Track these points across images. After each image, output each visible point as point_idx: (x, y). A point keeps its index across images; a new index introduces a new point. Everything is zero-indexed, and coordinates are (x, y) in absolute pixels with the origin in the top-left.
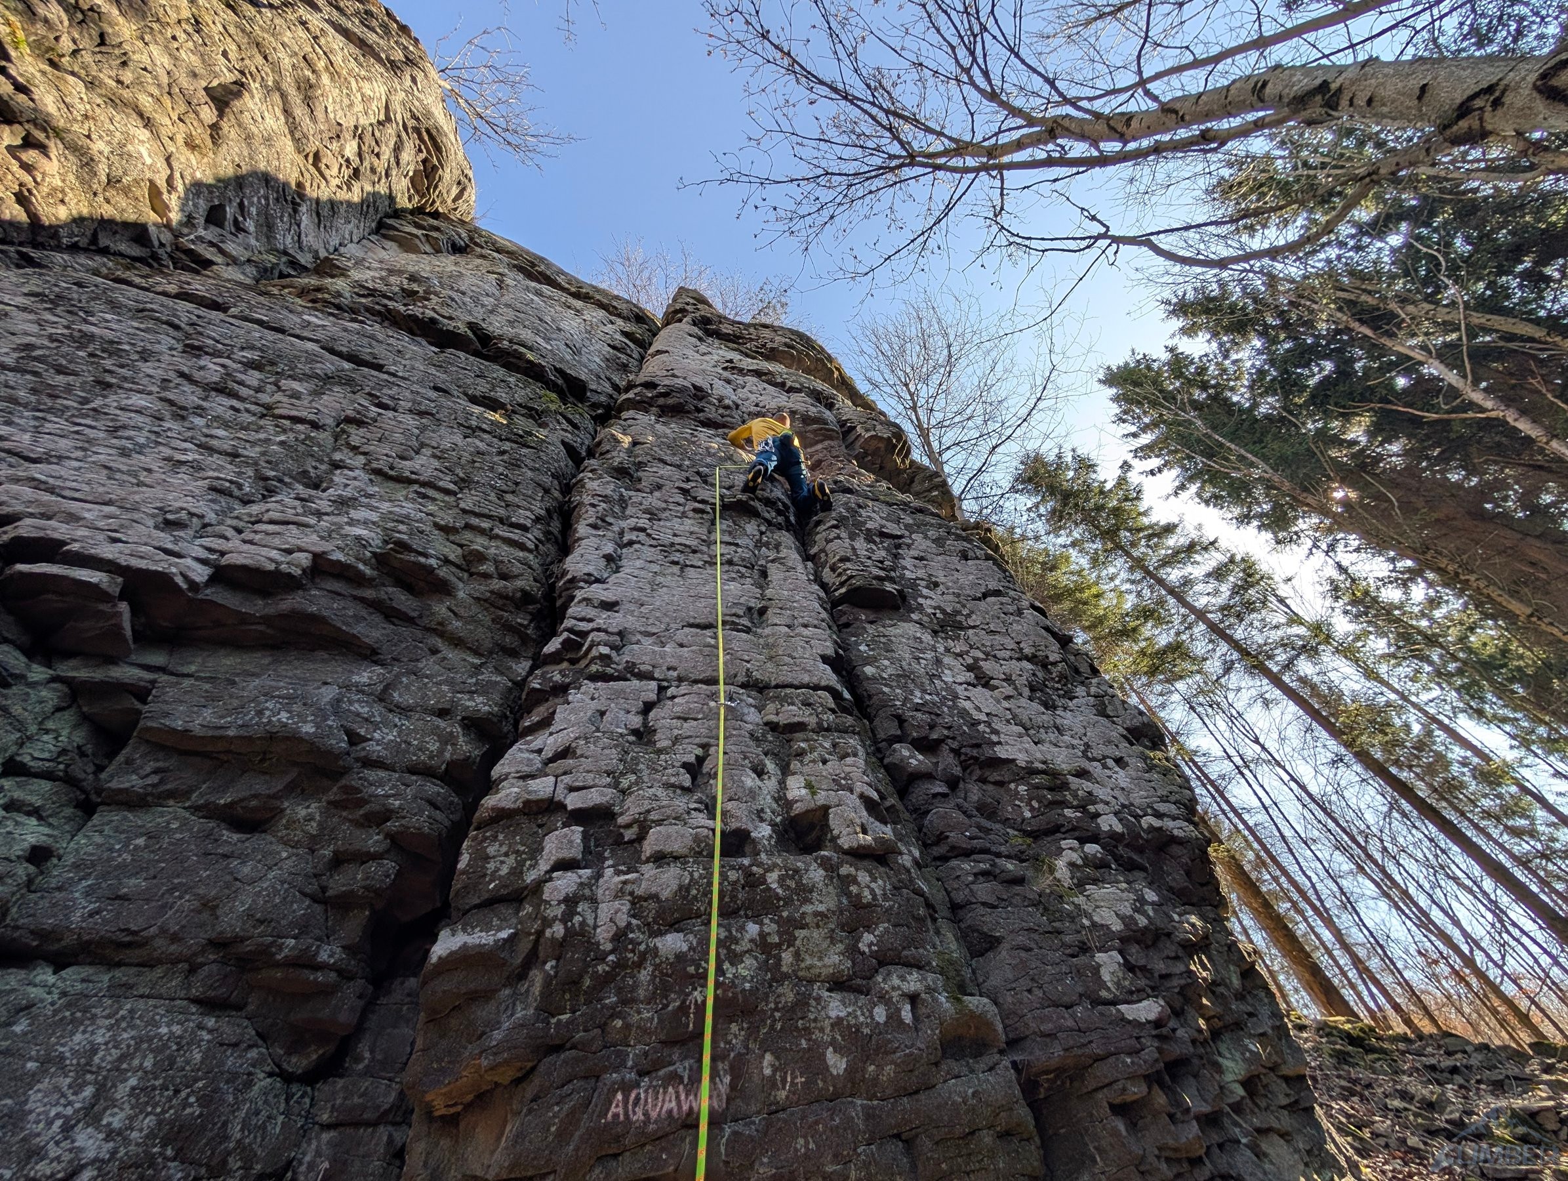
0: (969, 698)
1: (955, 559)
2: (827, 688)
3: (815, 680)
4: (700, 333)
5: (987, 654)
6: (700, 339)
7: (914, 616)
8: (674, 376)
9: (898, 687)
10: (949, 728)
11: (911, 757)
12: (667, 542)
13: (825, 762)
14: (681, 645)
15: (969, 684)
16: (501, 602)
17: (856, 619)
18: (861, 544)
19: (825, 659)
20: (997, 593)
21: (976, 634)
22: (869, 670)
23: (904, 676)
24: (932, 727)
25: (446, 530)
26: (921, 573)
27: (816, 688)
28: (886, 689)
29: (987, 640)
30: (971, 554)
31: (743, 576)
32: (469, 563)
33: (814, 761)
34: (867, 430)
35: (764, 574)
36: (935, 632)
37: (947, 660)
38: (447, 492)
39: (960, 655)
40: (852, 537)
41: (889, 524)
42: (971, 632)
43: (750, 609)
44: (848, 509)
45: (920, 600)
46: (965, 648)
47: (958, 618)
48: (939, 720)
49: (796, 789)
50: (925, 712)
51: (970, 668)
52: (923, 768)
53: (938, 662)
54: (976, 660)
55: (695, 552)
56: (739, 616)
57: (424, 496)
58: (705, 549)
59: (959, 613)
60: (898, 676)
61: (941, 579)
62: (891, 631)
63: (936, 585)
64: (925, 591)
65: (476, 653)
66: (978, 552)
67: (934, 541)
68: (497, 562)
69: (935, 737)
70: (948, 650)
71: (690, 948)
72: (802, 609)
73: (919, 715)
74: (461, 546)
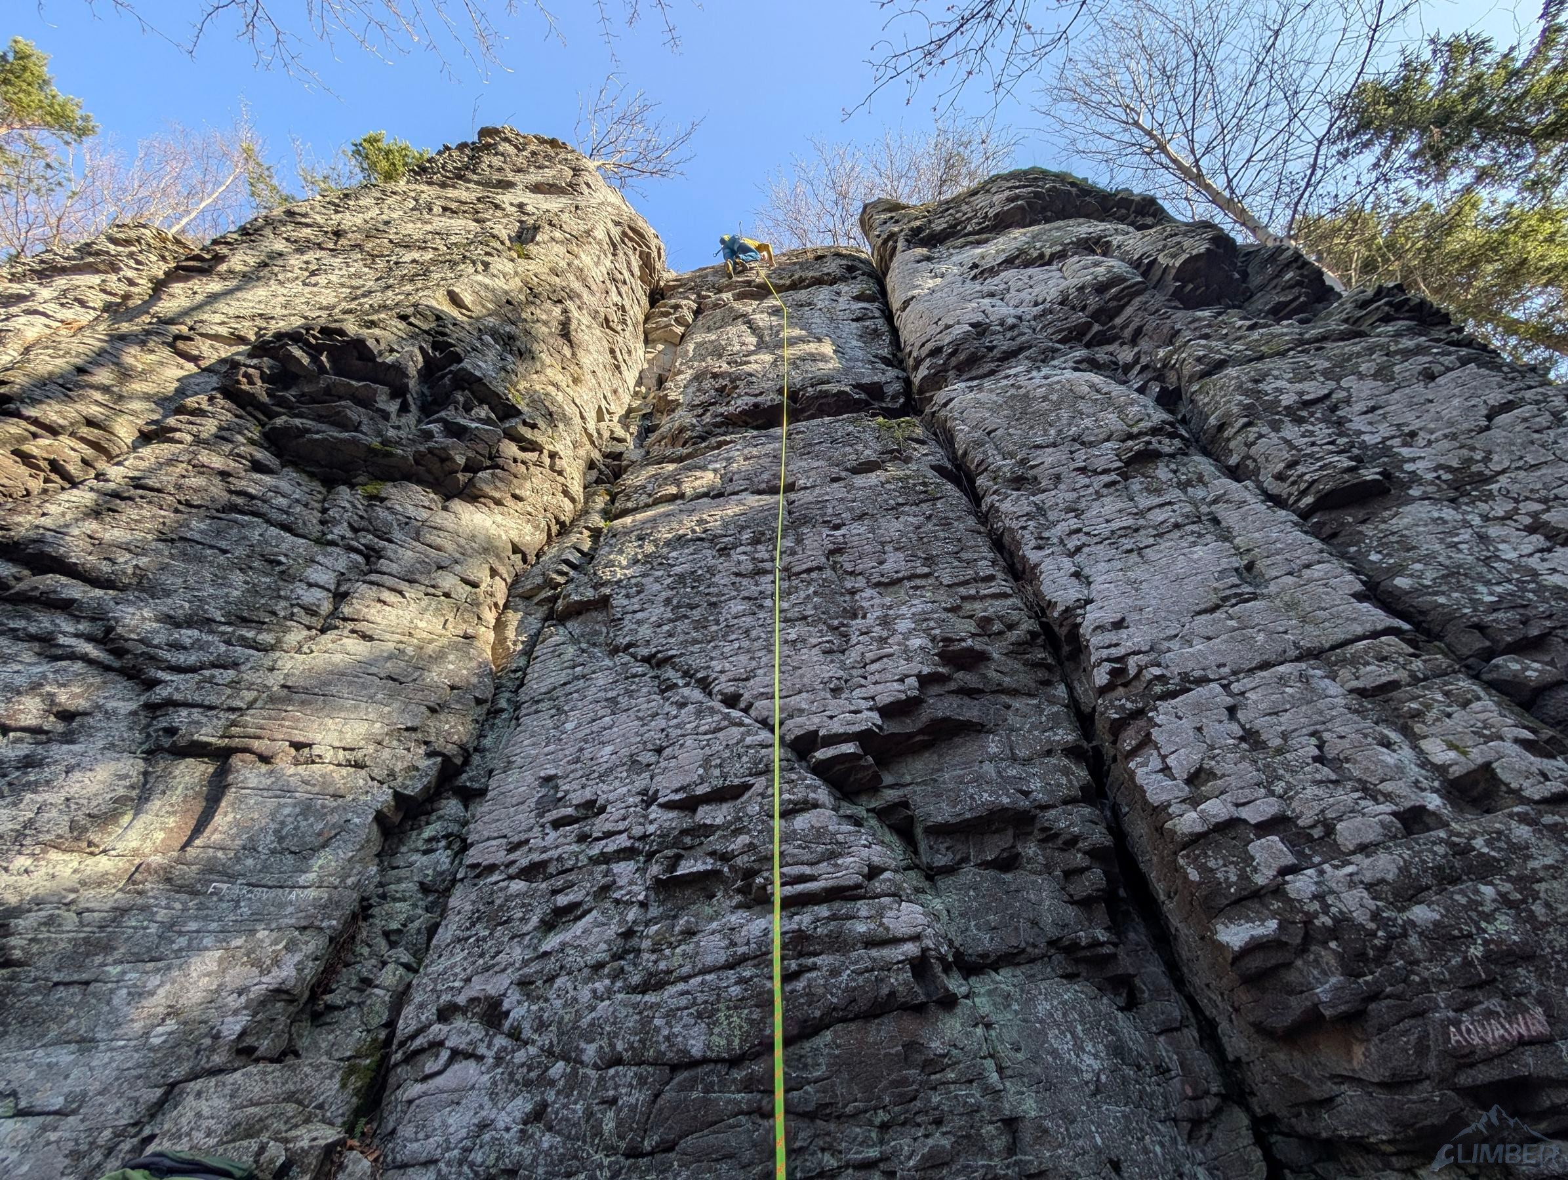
0: (1554, 570)
1: (1419, 387)
2: (1388, 631)
3: (1369, 627)
4: (924, 251)
5: (1545, 501)
6: (929, 259)
7: (1415, 492)
8: (948, 327)
9: (1452, 589)
10: (1550, 617)
11: (1527, 668)
12: (1108, 533)
13: (1449, 716)
14: (1209, 638)
15: (1541, 551)
16: (1021, 649)
17: (1343, 524)
18: (1291, 431)
19: (1359, 597)
20: (1508, 406)
21: (1514, 481)
22: (1402, 582)
23: (1452, 574)
24: (1525, 622)
25: (953, 610)
26: (1384, 430)
27: (1375, 635)
28: (1441, 600)
29: (1532, 480)
30: (1437, 368)
31: (1200, 536)
32: (982, 628)
33: (1438, 719)
34: (1174, 256)
35: (1216, 521)
36: (1453, 501)
37: (1493, 531)
38: (926, 576)
39: (1508, 517)
40: (1276, 426)
41: (1305, 386)
42: (1503, 480)
43: (1236, 570)
44: (1246, 393)
45: (1408, 467)
46: (1510, 506)
47: (1474, 468)
48: (1530, 612)
49: (1438, 752)
50: (1507, 609)
51: (1531, 530)
52: (1548, 678)
53: (1483, 538)
54: (1535, 515)
55: (1136, 530)
56: (1237, 586)
57: (916, 588)
58: (1141, 522)
59: (1470, 461)
60: (1443, 577)
61: (1416, 425)
62: (1397, 523)
63: (1413, 434)
64: (1405, 452)
65: (1030, 695)
66: (1447, 360)
67: (1375, 376)
68: (1000, 618)
69: (1536, 633)
70: (1485, 518)
71: (1442, 916)
72: (1292, 547)
73: (1500, 615)
74: (971, 617)
